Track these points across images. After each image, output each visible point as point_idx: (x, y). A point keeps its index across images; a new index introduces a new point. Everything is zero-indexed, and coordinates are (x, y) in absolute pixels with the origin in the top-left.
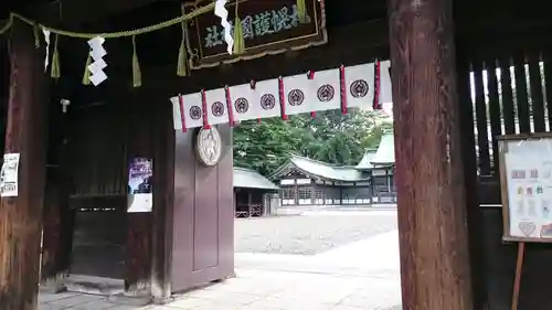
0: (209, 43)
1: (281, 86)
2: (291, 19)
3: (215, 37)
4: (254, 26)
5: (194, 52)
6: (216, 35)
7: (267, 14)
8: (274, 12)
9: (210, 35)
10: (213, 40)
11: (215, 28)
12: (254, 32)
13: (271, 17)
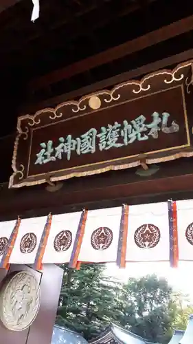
0: (40, 160)
1: (124, 217)
2: (149, 130)
3: (48, 154)
4: (98, 140)
5: (20, 169)
6: (50, 150)
7: (117, 125)
8: (125, 122)
9: (43, 151)
10: (45, 157)
11: (50, 142)
12: (97, 147)
13: (122, 127)
